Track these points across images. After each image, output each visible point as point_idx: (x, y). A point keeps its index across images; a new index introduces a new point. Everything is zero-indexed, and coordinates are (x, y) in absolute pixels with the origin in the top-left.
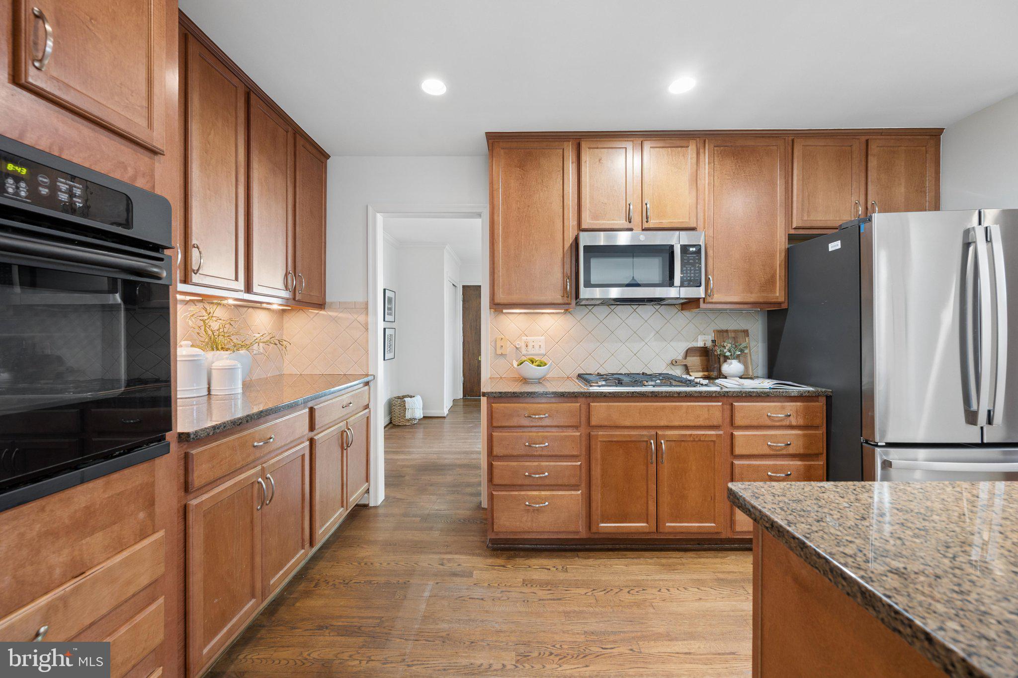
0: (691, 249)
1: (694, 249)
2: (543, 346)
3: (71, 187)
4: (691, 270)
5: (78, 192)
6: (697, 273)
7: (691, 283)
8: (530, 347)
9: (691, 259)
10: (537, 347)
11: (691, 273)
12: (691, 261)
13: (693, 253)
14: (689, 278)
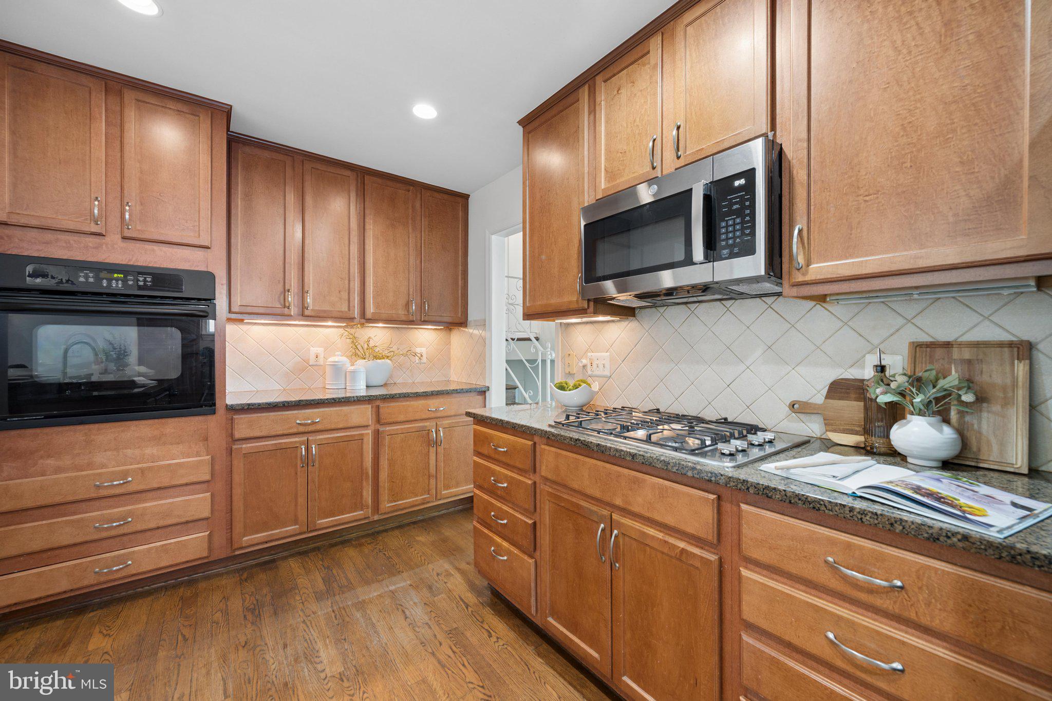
0: (737, 183)
1: (742, 181)
2: (607, 366)
3: (145, 278)
4: (734, 225)
5: (149, 279)
6: (747, 228)
7: (736, 250)
8: (594, 366)
9: (736, 203)
10: (601, 366)
11: (734, 231)
12: (735, 207)
13: (741, 188)
14: (731, 242)
